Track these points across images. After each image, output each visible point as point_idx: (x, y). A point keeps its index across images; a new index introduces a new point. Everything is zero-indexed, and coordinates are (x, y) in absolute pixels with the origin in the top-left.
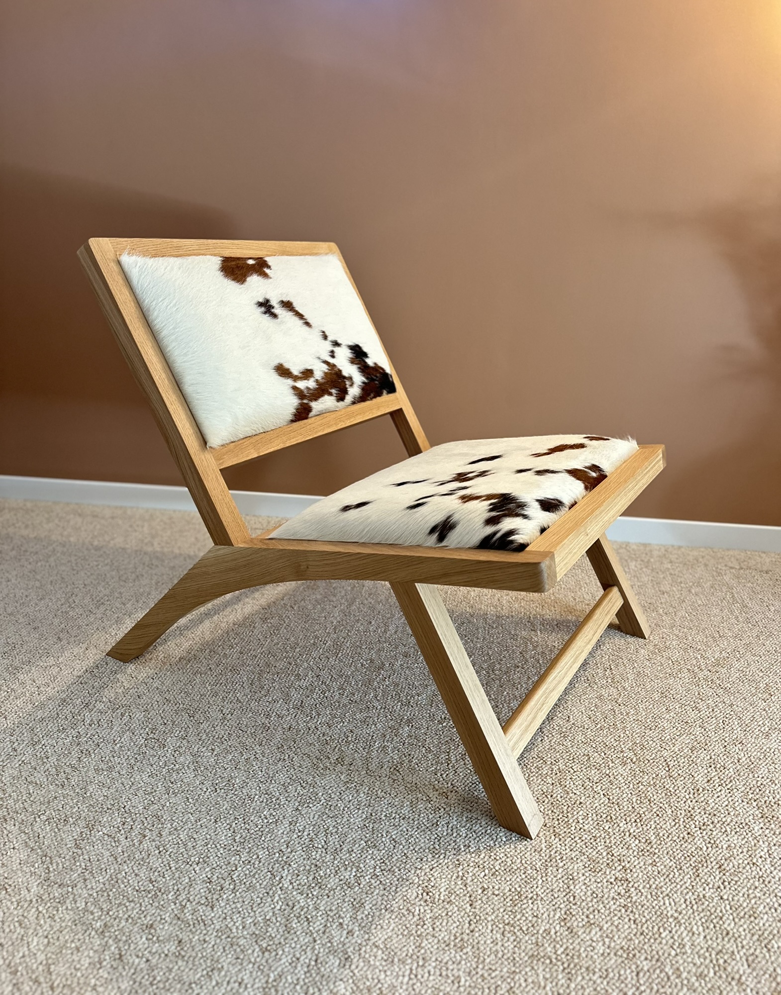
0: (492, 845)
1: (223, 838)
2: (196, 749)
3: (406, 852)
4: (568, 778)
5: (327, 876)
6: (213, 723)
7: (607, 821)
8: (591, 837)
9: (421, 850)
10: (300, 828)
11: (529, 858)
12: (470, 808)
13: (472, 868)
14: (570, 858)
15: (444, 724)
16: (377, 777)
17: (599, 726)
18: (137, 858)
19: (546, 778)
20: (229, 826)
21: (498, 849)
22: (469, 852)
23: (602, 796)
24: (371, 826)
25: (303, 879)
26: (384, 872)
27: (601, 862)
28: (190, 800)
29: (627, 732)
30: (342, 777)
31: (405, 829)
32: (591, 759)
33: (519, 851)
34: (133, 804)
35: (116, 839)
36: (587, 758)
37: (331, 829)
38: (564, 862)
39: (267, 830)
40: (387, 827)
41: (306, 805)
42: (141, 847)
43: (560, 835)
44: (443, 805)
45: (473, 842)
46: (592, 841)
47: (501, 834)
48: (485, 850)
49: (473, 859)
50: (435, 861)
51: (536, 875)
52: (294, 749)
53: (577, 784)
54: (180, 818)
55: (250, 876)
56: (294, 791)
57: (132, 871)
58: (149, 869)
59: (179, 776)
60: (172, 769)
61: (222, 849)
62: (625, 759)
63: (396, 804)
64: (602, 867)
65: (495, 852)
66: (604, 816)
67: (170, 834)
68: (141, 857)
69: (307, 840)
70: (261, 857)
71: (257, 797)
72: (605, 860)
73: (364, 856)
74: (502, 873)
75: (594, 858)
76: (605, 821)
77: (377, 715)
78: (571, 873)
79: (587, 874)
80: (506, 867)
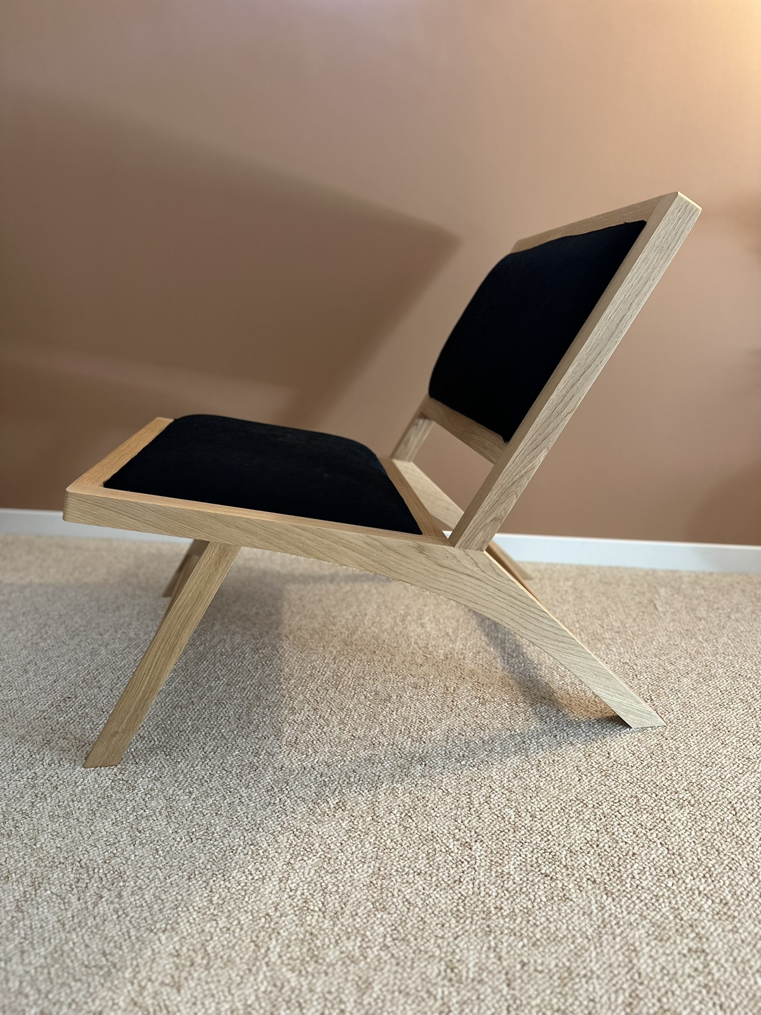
0: (530, 907)
1: (197, 899)
2: (171, 792)
3: (423, 915)
4: (616, 824)
5: (325, 947)
6: (192, 762)
7: (669, 876)
8: (651, 895)
9: (442, 914)
10: (293, 886)
11: (577, 923)
12: (500, 861)
13: (506, 937)
14: (628, 922)
15: (463, 763)
16: (386, 824)
17: (645, 763)
18: (89, 924)
19: (588, 824)
20: (205, 884)
21: (537, 912)
22: (502, 915)
23: (659, 846)
24: (380, 883)
25: (296, 951)
26: (397, 942)
27: (668, 927)
28: (160, 852)
29: (680, 770)
30: (343, 825)
31: (421, 888)
32: (641, 801)
33: (564, 915)
34: (91, 858)
35: (66, 900)
36: (635, 800)
37: (330, 886)
38: (622, 928)
39: (252, 888)
40: (398, 884)
41: (300, 858)
42: (96, 910)
43: (612, 894)
44: (466, 857)
45: (505, 903)
46: (654, 900)
47: (540, 893)
48: (522, 913)
49: (507, 925)
50: (460, 927)
51: (587, 945)
52: (286, 792)
53: (627, 830)
54: (147, 875)
55: (229, 948)
56: (285, 840)
57: (81, 941)
58: (103, 939)
59: (148, 824)
60: (141, 815)
61: (195, 913)
62: (681, 801)
63: (409, 855)
64: (670, 933)
65: (534, 915)
66: (665, 870)
67: (133, 893)
68: (94, 923)
69: (300, 901)
70: (242, 922)
71: (241, 848)
72: (672, 925)
73: (371, 921)
74: (545, 943)
75: (659, 923)
76: (667, 876)
77: (384, 752)
78: (631, 942)
79: (653, 943)
80: (549, 934)
